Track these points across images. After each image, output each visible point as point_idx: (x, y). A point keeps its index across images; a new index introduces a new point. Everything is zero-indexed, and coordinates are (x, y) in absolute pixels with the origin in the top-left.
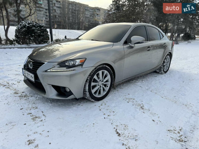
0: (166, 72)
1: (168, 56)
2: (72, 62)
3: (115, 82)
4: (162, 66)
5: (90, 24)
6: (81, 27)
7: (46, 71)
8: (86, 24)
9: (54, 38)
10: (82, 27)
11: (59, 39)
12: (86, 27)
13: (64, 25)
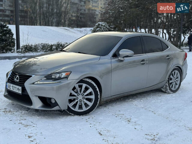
0: (174, 92)
1: (176, 71)
2: (58, 75)
3: (102, 98)
4: (167, 84)
5: (79, 15)
6: (63, 21)
7: (33, 84)
8: (72, 15)
9: (22, 44)
10: (65, 21)
11: (30, 45)
12: (72, 20)
13: (32, 18)
